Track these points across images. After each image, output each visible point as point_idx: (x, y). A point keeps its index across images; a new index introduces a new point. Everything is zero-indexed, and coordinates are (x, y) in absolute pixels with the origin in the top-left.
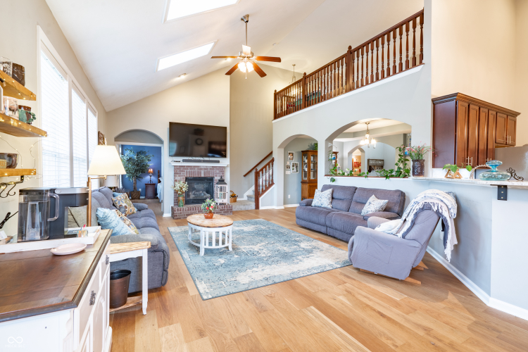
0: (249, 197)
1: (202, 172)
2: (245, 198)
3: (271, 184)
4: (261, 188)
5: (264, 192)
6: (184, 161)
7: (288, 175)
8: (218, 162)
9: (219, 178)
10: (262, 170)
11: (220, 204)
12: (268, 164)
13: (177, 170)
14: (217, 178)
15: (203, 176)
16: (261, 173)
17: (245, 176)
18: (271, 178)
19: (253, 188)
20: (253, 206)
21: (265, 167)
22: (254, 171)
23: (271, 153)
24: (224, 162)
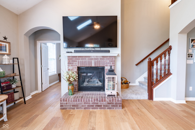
0: (140, 83)
1: (93, 62)
2: (137, 84)
3: (168, 74)
4: (155, 77)
5: (158, 82)
6: (76, 52)
7: (190, 64)
8: (109, 51)
9: (109, 68)
10: (156, 59)
11: (109, 96)
12: (164, 53)
13: (71, 60)
14: (107, 68)
15: (93, 65)
16: (155, 62)
17: (137, 65)
18: (167, 67)
19: (146, 75)
20: (145, 96)
21: (160, 56)
22: (147, 60)
23: (168, 40)
24: (115, 52)
